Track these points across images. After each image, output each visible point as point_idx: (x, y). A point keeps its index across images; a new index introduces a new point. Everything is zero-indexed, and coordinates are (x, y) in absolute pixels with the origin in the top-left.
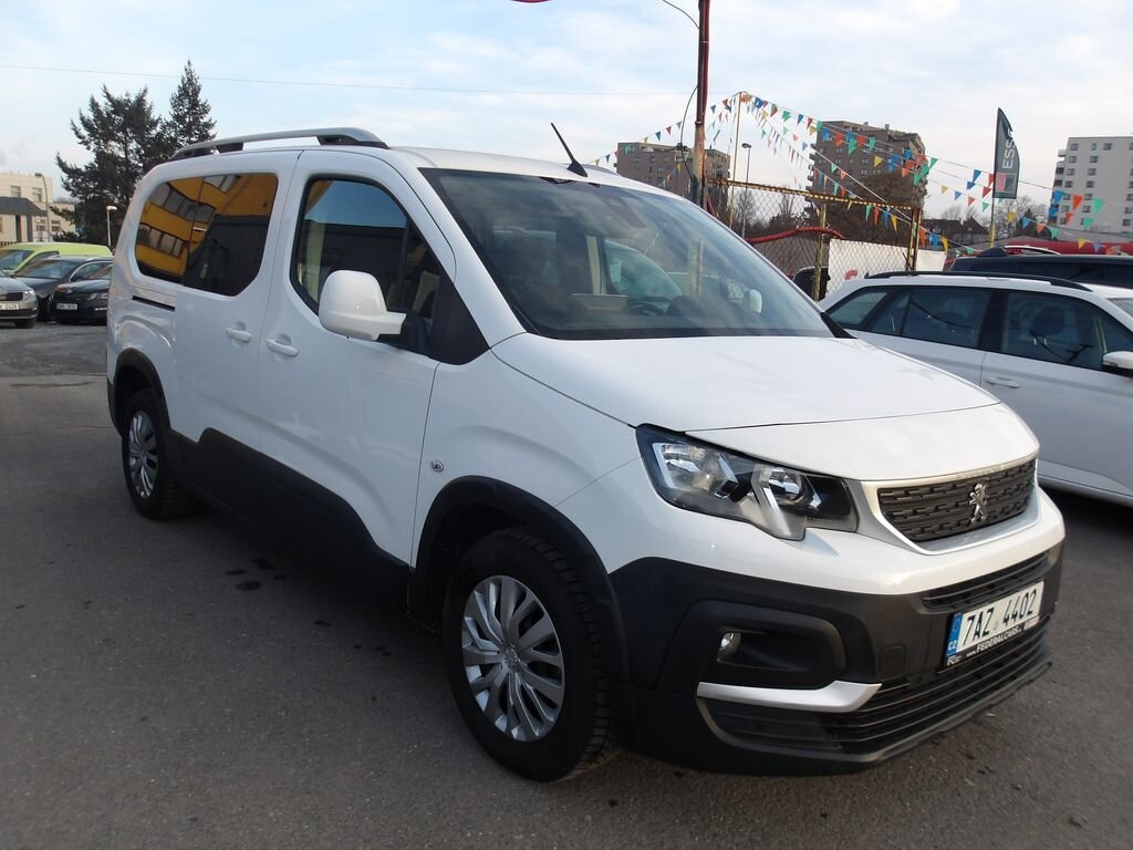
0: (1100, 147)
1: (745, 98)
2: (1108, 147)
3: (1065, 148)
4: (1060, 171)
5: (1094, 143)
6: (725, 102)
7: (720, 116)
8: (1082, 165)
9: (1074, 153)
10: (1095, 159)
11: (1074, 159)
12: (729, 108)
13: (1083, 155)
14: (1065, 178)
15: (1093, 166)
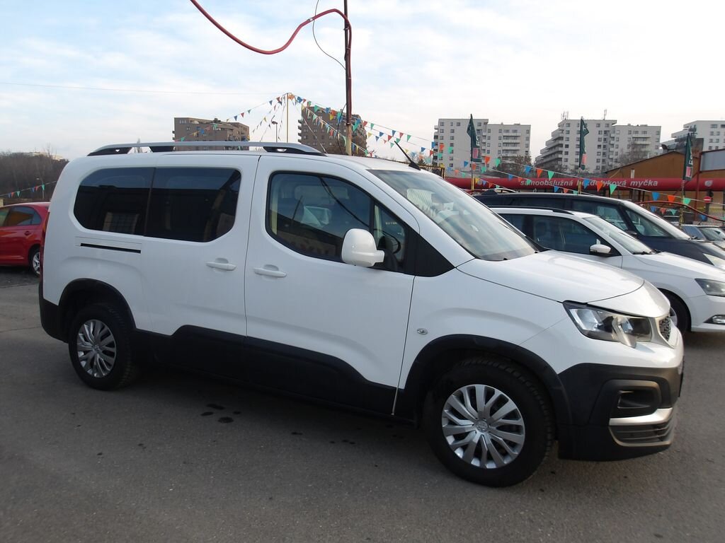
0: (455, 125)
1: (291, 97)
2: (459, 124)
3: (437, 125)
4: (436, 137)
5: (451, 122)
6: (278, 99)
7: (275, 107)
8: (447, 135)
9: (442, 128)
10: (453, 131)
11: (442, 131)
12: (281, 103)
13: (447, 128)
14: (439, 141)
15: (452, 135)
